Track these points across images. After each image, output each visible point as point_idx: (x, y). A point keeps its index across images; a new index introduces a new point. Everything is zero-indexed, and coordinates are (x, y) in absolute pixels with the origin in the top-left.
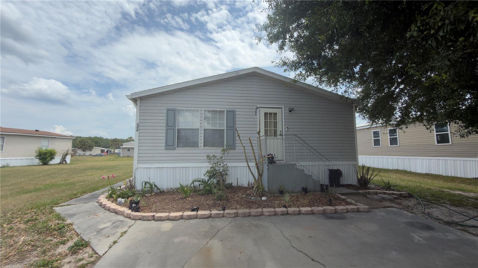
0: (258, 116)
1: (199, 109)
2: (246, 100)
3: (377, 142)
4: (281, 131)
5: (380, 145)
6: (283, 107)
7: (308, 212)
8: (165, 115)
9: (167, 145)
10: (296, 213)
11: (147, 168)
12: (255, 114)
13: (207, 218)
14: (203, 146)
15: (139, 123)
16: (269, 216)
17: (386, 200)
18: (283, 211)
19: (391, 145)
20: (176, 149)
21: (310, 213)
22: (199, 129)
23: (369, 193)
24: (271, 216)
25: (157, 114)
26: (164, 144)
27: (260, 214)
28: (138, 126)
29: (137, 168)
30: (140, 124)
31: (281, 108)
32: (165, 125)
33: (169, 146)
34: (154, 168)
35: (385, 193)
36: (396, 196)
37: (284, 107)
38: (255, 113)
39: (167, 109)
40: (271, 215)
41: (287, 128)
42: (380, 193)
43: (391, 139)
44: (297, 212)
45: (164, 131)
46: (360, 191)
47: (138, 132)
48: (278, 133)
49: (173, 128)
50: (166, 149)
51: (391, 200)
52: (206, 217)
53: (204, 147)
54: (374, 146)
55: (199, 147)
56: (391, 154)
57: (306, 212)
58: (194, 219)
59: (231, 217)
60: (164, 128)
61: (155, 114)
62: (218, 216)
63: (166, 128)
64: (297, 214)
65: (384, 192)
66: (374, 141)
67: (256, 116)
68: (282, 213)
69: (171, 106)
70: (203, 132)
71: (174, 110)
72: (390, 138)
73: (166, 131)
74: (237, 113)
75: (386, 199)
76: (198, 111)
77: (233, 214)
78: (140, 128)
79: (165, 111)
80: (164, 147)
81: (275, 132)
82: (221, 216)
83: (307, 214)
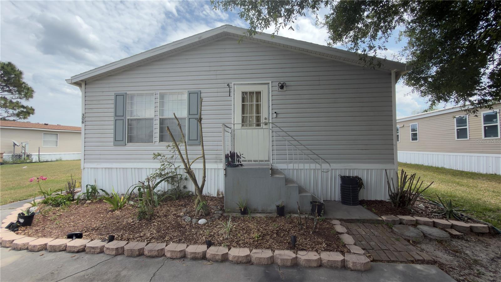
0: (233, 97)
1: (154, 92)
2: (215, 76)
3: (462, 133)
4: (267, 118)
5: (467, 138)
6: (270, 82)
7: (240, 259)
8: (113, 102)
9: (115, 141)
10: (217, 258)
11: (94, 168)
12: (229, 96)
13: (78, 252)
14: (158, 141)
15: (85, 113)
16: (171, 258)
17: (431, 240)
18: (196, 253)
19: (485, 136)
20: (127, 145)
21: (244, 261)
22: (154, 120)
23: (401, 222)
24: (174, 259)
25: (104, 101)
26: (113, 139)
27: (156, 253)
28: (84, 117)
29: (84, 168)
30: (87, 115)
31: (269, 83)
32: (113, 114)
33: (117, 141)
34: (102, 168)
35: (435, 225)
36: (457, 233)
37: (272, 82)
38: (229, 93)
39: (115, 94)
40: (175, 257)
41: (275, 113)
42: (426, 224)
43: (487, 128)
44: (220, 257)
45: (113, 123)
46: (384, 218)
47: (84, 124)
48: (263, 120)
49: (122, 118)
50: (115, 145)
51: (440, 241)
52: (76, 250)
53: (160, 142)
54: (456, 139)
55: (154, 142)
56: (484, 151)
57: (236, 259)
58: (60, 251)
59: (111, 255)
60: (113, 119)
61: (102, 101)
62: (93, 250)
63: (114, 118)
64: (219, 261)
65: (434, 222)
66: (458, 132)
67: (229, 97)
68: (193, 255)
69: (121, 90)
70: (158, 122)
71: (124, 96)
72: (485, 127)
73: (115, 123)
74: (203, 95)
75: (432, 237)
76: (152, 94)
77: (113, 250)
78: (87, 119)
79: (113, 98)
80: (113, 143)
81: (258, 119)
82: (99, 250)
83: (238, 262)
